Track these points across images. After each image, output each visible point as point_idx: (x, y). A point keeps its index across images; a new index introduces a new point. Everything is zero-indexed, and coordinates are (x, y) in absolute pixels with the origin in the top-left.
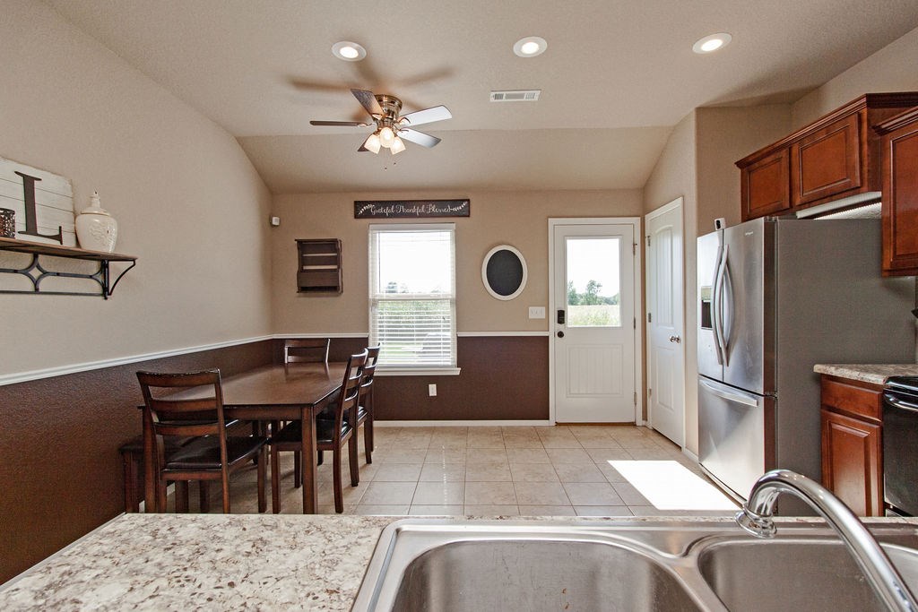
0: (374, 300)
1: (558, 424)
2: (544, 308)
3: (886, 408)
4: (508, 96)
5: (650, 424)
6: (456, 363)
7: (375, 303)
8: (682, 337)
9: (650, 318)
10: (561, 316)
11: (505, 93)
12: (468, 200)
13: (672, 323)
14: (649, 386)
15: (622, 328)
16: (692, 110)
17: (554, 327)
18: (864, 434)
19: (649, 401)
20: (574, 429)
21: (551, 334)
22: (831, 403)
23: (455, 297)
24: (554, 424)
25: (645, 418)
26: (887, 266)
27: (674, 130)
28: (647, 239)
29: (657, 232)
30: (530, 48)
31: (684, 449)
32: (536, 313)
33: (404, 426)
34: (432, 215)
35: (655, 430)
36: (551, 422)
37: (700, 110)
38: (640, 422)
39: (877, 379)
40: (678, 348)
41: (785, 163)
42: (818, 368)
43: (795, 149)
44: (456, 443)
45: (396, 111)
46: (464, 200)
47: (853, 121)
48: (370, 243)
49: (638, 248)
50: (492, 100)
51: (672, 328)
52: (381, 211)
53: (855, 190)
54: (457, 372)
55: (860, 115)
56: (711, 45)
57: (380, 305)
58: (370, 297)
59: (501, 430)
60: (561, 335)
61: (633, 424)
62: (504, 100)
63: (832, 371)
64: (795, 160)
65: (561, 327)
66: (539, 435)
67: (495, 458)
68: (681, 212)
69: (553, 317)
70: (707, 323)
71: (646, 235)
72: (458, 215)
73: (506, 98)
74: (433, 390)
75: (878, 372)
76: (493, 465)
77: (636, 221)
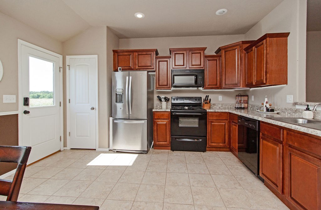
2: (15, 96)
5: (69, 148)
9: (70, 101)
10: (26, 101)
14: (68, 131)
16: (106, 26)
22: (157, 118)
25: (65, 146)
26: (157, 87)
31: (97, 149)
32: (8, 99)
38: (63, 149)
39: (169, 110)
41: (132, 56)
43: (135, 54)
49: (62, 69)
51: (89, 104)
55: (154, 53)
60: (26, 112)
61: (60, 151)
63: (158, 110)
64: (136, 57)
65: (26, 108)
68: (97, 60)
69: (21, 102)
71: (67, 65)
77: (61, 57)
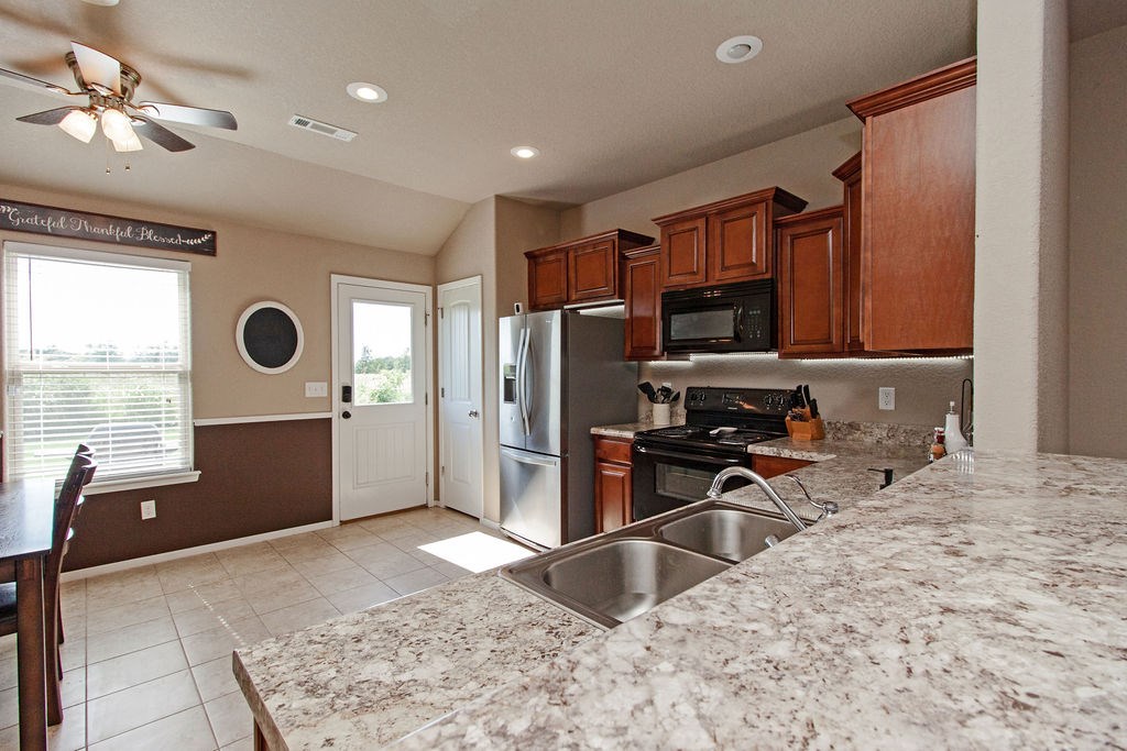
0: (13, 373)
1: (343, 523)
2: (326, 384)
3: (635, 455)
4: (314, 127)
5: (442, 504)
6: (191, 464)
7: (16, 378)
8: (480, 411)
9: (443, 393)
10: (347, 393)
11: (312, 122)
12: (214, 233)
13: (469, 397)
14: (442, 463)
15: (414, 404)
16: (493, 195)
17: (338, 405)
18: (621, 474)
19: (442, 479)
20: (363, 524)
21: (335, 415)
22: (602, 456)
23: (189, 368)
24: (338, 523)
25: (437, 497)
26: (627, 353)
27: (472, 208)
28: (439, 311)
29: (452, 304)
30: (367, 93)
31: (482, 519)
32: (315, 390)
33: (156, 562)
34: (147, 244)
35: (448, 508)
36: (335, 521)
37: (499, 198)
38: (432, 503)
39: (630, 435)
40: (477, 422)
41: (563, 264)
42: (594, 431)
43: (571, 255)
44: (207, 577)
45: (129, 87)
46: (207, 232)
47: (609, 246)
48: (5, 274)
49: (430, 319)
50: (292, 123)
51: (469, 403)
52: (35, 220)
53: (611, 297)
54: (195, 476)
55: (614, 242)
56: (525, 153)
57: (26, 381)
58: (6, 367)
59: (269, 545)
60: (346, 415)
61: (425, 507)
62: (308, 128)
63: (603, 432)
64: (572, 263)
65: (346, 407)
66: (324, 540)
67: (283, 578)
68: (480, 289)
69: (337, 394)
70: (509, 397)
71: (439, 306)
72: (196, 250)
73: (312, 127)
74: (148, 510)
75: (629, 430)
76: (284, 587)
77: (428, 290)
